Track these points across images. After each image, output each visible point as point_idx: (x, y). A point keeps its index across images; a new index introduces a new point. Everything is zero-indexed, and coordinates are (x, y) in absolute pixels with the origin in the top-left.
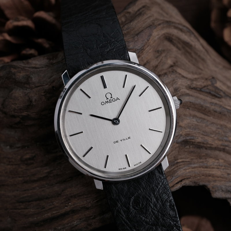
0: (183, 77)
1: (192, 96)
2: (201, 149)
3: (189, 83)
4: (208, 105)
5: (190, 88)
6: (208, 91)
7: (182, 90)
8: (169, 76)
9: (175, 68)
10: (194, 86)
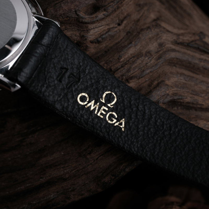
0: (168, 31)
1: (178, 51)
2: (190, 110)
3: (175, 38)
4: (197, 62)
5: (176, 43)
6: (196, 46)
7: (167, 46)
8: (153, 30)
9: (158, 22)
10: (181, 41)
